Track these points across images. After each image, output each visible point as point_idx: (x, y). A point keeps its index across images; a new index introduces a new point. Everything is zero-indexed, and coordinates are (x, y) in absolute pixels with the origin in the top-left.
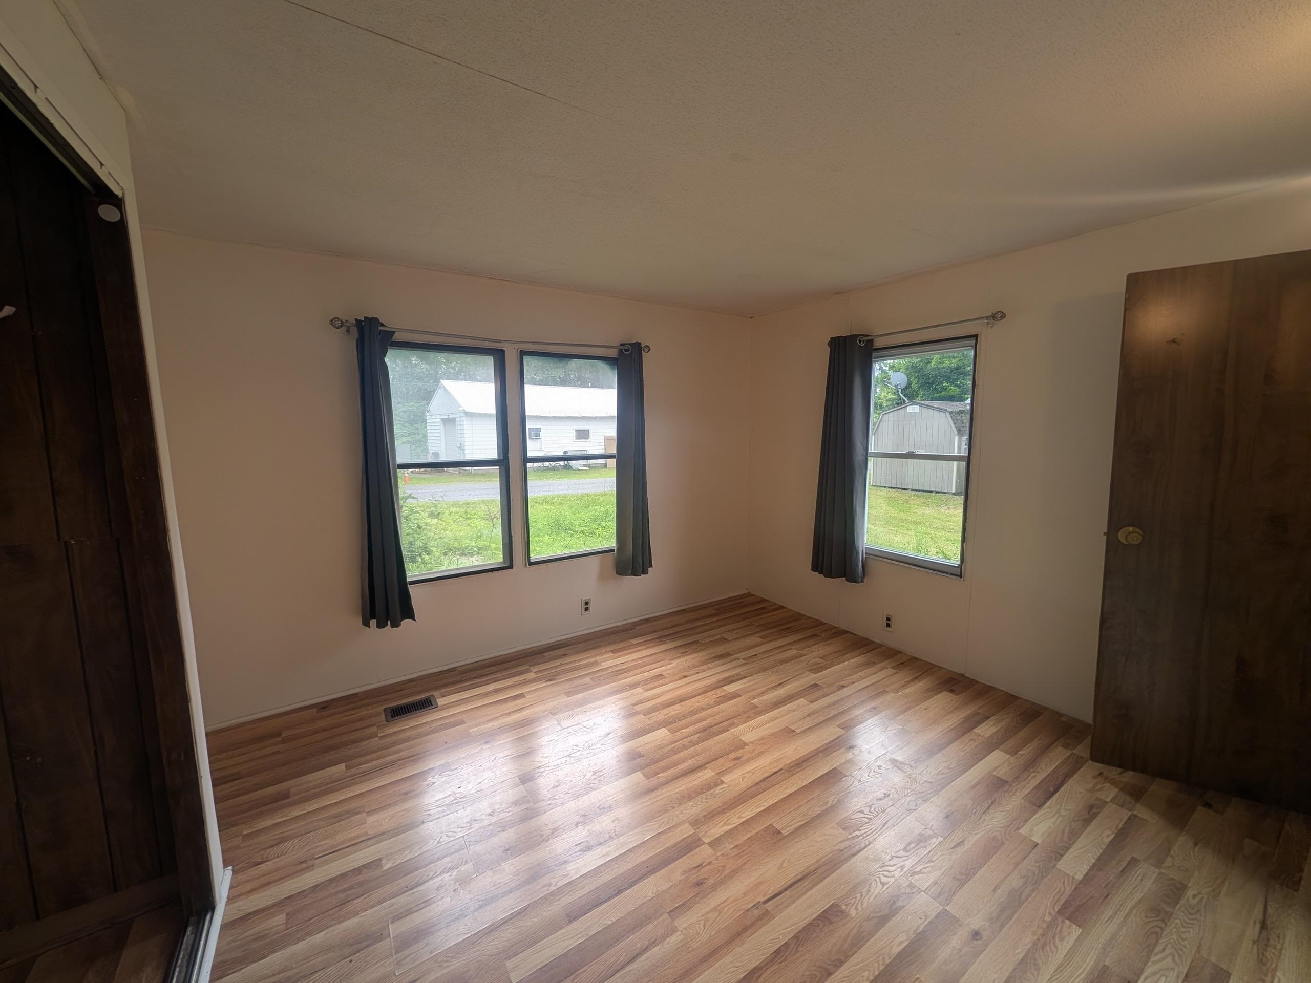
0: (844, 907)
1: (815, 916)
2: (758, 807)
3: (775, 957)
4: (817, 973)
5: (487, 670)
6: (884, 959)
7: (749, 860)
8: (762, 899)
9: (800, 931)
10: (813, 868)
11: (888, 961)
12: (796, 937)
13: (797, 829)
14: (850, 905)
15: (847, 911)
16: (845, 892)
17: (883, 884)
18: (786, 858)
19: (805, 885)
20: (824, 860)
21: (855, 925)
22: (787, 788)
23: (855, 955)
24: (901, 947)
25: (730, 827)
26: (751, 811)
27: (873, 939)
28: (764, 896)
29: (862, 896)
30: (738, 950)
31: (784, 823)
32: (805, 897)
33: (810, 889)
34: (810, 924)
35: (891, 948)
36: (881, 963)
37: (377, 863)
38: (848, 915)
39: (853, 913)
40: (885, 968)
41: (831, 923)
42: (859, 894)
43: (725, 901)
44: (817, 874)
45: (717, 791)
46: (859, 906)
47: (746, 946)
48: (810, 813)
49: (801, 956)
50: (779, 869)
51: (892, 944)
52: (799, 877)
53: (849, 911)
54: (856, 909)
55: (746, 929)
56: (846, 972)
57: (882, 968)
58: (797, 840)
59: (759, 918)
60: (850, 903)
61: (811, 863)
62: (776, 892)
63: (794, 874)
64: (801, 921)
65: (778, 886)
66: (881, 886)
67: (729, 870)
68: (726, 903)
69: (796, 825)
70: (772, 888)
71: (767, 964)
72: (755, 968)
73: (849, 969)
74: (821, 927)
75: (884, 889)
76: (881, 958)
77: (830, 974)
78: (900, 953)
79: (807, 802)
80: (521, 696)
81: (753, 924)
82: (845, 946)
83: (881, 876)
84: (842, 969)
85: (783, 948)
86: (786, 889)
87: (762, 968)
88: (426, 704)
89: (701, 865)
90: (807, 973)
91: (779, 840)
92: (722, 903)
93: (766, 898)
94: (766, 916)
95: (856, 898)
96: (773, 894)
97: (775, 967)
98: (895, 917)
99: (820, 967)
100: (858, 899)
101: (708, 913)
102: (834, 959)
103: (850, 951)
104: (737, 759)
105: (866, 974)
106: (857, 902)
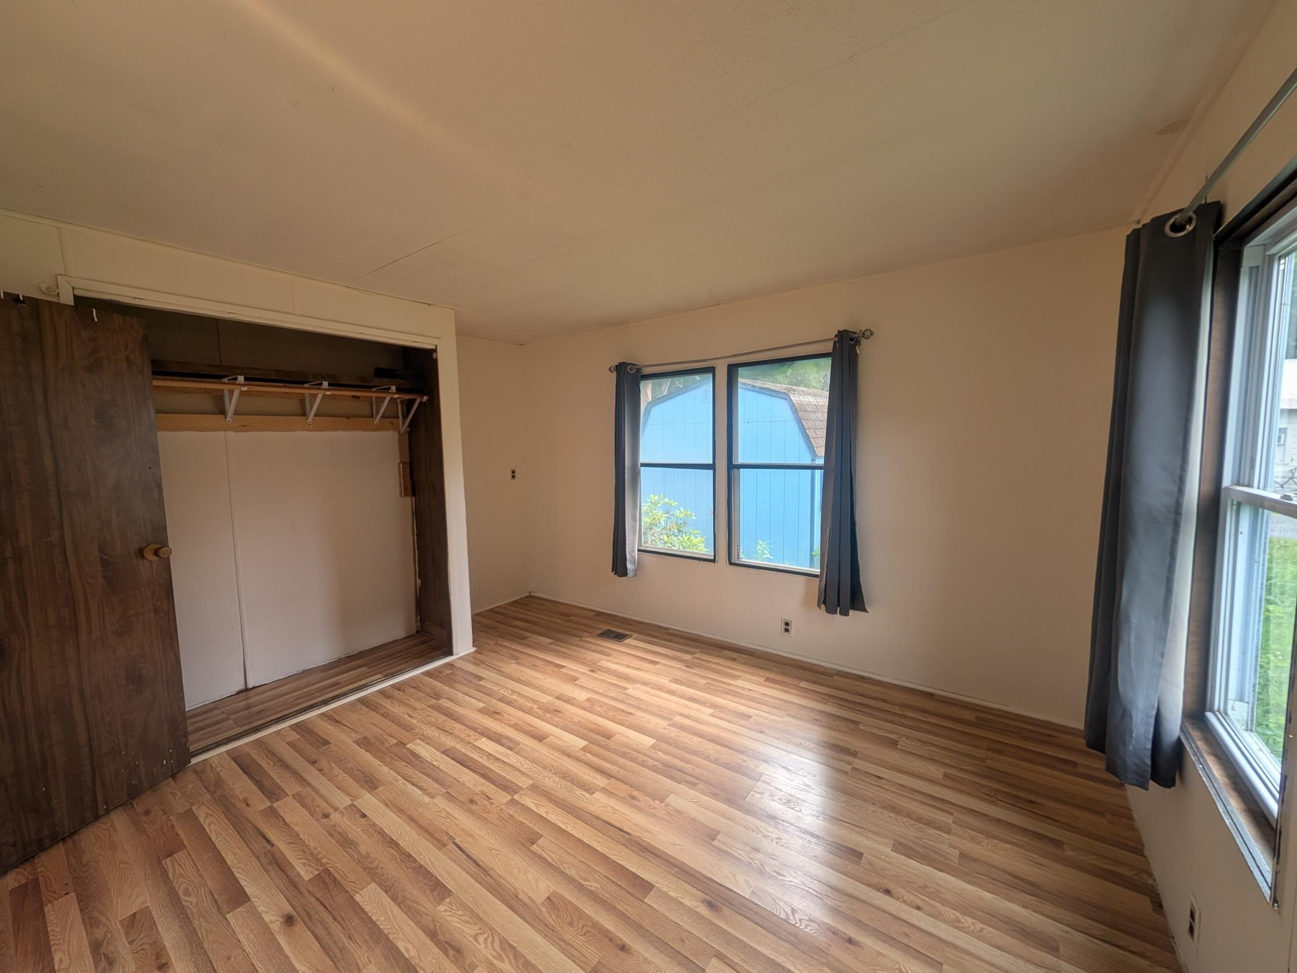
0: (448, 900)
1: (440, 878)
2: (563, 823)
3: (406, 855)
4: (389, 883)
5: (676, 639)
6: (394, 933)
7: (497, 826)
8: (457, 841)
9: (426, 868)
10: (492, 873)
11: (391, 937)
12: (421, 866)
13: (541, 858)
14: (450, 906)
15: (444, 903)
16: (465, 901)
17: (475, 937)
18: (502, 851)
19: (472, 868)
20: (503, 881)
21: (429, 910)
22: (599, 842)
23: (400, 910)
24: (403, 950)
25: (535, 810)
26: (558, 819)
27: (414, 924)
28: (460, 841)
29: (461, 916)
30: (414, 832)
31: (547, 846)
32: (460, 870)
33: (468, 873)
34: (432, 875)
35: (403, 940)
36: (391, 931)
37: (480, 678)
38: (439, 904)
39: (441, 908)
40: (385, 934)
41: (432, 890)
42: (463, 913)
43: (456, 819)
44: (484, 877)
45: (578, 793)
46: (448, 913)
47: (417, 837)
48: (565, 865)
49: (404, 871)
50: (489, 849)
51: (406, 941)
52: (481, 863)
53: (444, 905)
54: (446, 911)
55: (431, 835)
56: (386, 904)
57: (386, 932)
58: (526, 858)
59: (439, 841)
60: (452, 905)
61: (498, 871)
62: (465, 849)
63: (483, 859)
64: (435, 869)
65: (471, 850)
66: (473, 934)
67: (486, 816)
68: (453, 819)
69: (545, 856)
70: (468, 846)
71: (401, 851)
72: (399, 844)
73: (389, 905)
74: (429, 883)
75: (468, 936)
76: (394, 931)
77: (386, 892)
78: (398, 948)
79: (581, 862)
80: (655, 663)
81: (435, 838)
82: (409, 902)
83: (486, 935)
84: (389, 900)
85: (412, 859)
86: (467, 855)
87: (399, 849)
88: (619, 637)
89: (490, 798)
90: (390, 876)
91: (523, 845)
92: (454, 817)
93: (459, 844)
94: (441, 845)
95: (458, 910)
96: (462, 847)
97: (398, 856)
98: (435, 946)
99: (393, 884)
100: (457, 912)
101: (446, 811)
102: (399, 895)
103: (404, 906)
104: (633, 798)
105: (383, 918)
106: (453, 911)
